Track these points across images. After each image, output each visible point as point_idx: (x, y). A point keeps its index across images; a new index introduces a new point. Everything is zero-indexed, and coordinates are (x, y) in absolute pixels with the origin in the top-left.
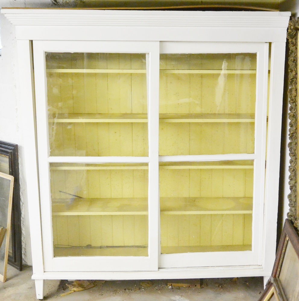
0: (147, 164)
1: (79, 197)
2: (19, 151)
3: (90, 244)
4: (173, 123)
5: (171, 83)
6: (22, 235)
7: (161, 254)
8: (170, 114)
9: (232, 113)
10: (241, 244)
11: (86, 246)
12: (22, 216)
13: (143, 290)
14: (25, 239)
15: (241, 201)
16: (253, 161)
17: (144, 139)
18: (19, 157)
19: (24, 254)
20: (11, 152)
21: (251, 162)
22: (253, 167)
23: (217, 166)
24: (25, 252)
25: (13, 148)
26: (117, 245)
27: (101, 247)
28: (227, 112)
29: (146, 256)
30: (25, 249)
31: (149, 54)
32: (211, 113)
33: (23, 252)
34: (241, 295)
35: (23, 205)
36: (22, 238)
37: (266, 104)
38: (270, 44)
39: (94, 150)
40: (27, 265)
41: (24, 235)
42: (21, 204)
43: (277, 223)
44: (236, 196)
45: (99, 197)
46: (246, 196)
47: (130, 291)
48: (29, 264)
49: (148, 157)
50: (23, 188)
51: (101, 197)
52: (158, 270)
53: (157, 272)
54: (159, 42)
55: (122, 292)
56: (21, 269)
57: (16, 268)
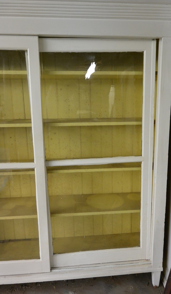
0: (33, 170)
4: (59, 127)
5: (61, 89)
7: (54, 254)
8: (61, 119)
9: (119, 117)
10: (129, 232)
13: (39, 285)
15: (129, 197)
16: (140, 163)
21: (139, 165)
22: (141, 169)
23: (105, 169)
28: (114, 116)
29: (38, 259)
31: (27, 51)
32: (100, 117)
34: (131, 288)
37: (154, 106)
38: (158, 40)
43: (165, 223)
44: (124, 192)
46: (133, 192)
47: (26, 287)
49: (34, 162)
52: (51, 271)
53: (49, 273)
54: (37, 38)
55: (19, 289)
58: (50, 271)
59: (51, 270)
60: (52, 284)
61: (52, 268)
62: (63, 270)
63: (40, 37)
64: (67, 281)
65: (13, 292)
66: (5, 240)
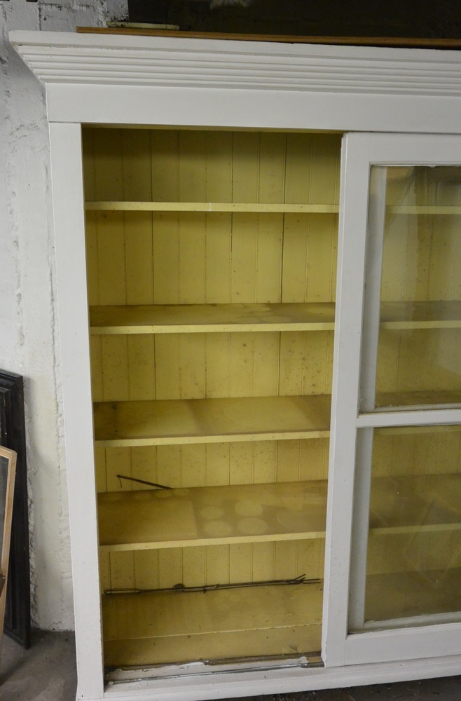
3: (180, 582)
11: (171, 587)
17: (303, 359)
18: (25, 402)
19: (32, 607)
20: (6, 394)
24: (35, 601)
25: (11, 383)
26: (237, 581)
27: (205, 589)
30: (35, 597)
35: (32, 506)
39: (197, 384)
40: (39, 629)
42: (28, 503)
45: (202, 485)
50: (33, 469)
51: (209, 485)
56: (28, 645)
57: (15, 639)
66: (207, 586)
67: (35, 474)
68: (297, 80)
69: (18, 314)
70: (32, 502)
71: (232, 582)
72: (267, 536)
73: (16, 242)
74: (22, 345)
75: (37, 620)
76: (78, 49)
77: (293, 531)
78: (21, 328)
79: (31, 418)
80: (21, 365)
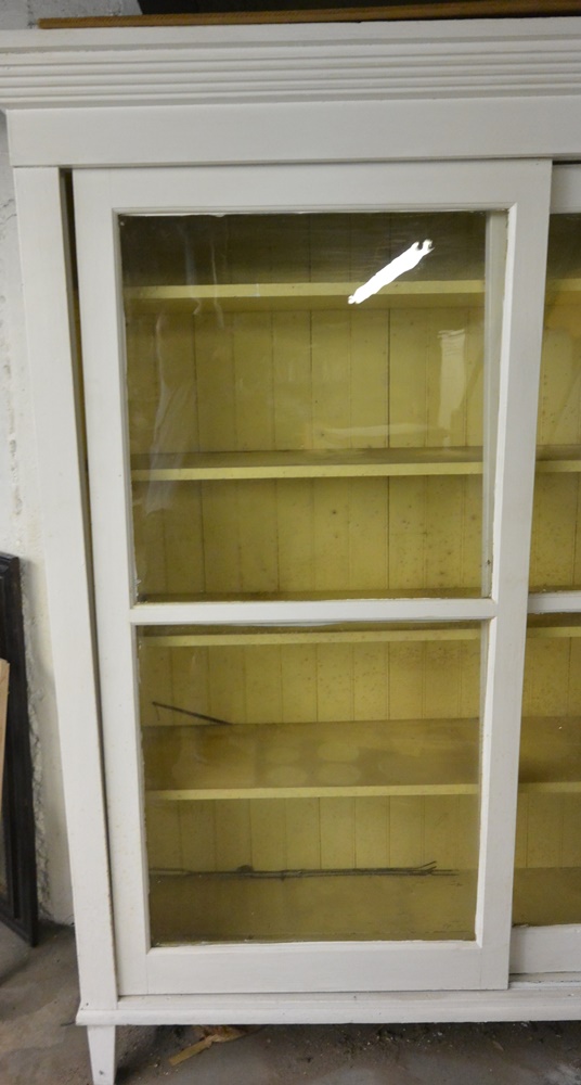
1: (214, 720)
2: (23, 578)
3: (246, 863)
6: (37, 834)
11: (234, 869)
12: (37, 776)
14: (46, 846)
17: (425, 533)
18: (24, 596)
19: (43, 890)
24: (47, 883)
25: (4, 568)
26: (332, 866)
27: (283, 875)
29: (466, 940)
30: (46, 876)
31: (505, 213)
33: (39, 885)
35: (39, 745)
36: (38, 843)
39: (265, 570)
40: (52, 922)
41: (44, 832)
42: (33, 740)
45: (277, 720)
48: (58, 918)
49: (490, 598)
50: (38, 692)
51: (286, 721)
52: (509, 987)
53: (501, 994)
54: (549, 164)
55: (372, 1043)
56: (35, 942)
57: (18, 933)
58: (506, 987)
59: (510, 982)
60: (486, 1033)
61: (515, 976)
62: (552, 984)
63: (559, 162)
64: (534, 1025)
65: (358, 1051)
66: (287, 871)
67: (41, 699)
68: (371, 82)
69: (13, 469)
70: (38, 740)
71: (324, 867)
72: (359, 788)
73: (7, 368)
74: (18, 514)
75: (49, 908)
76: (46, 54)
77: (398, 783)
78: (17, 490)
79: (33, 619)
80: (18, 543)
